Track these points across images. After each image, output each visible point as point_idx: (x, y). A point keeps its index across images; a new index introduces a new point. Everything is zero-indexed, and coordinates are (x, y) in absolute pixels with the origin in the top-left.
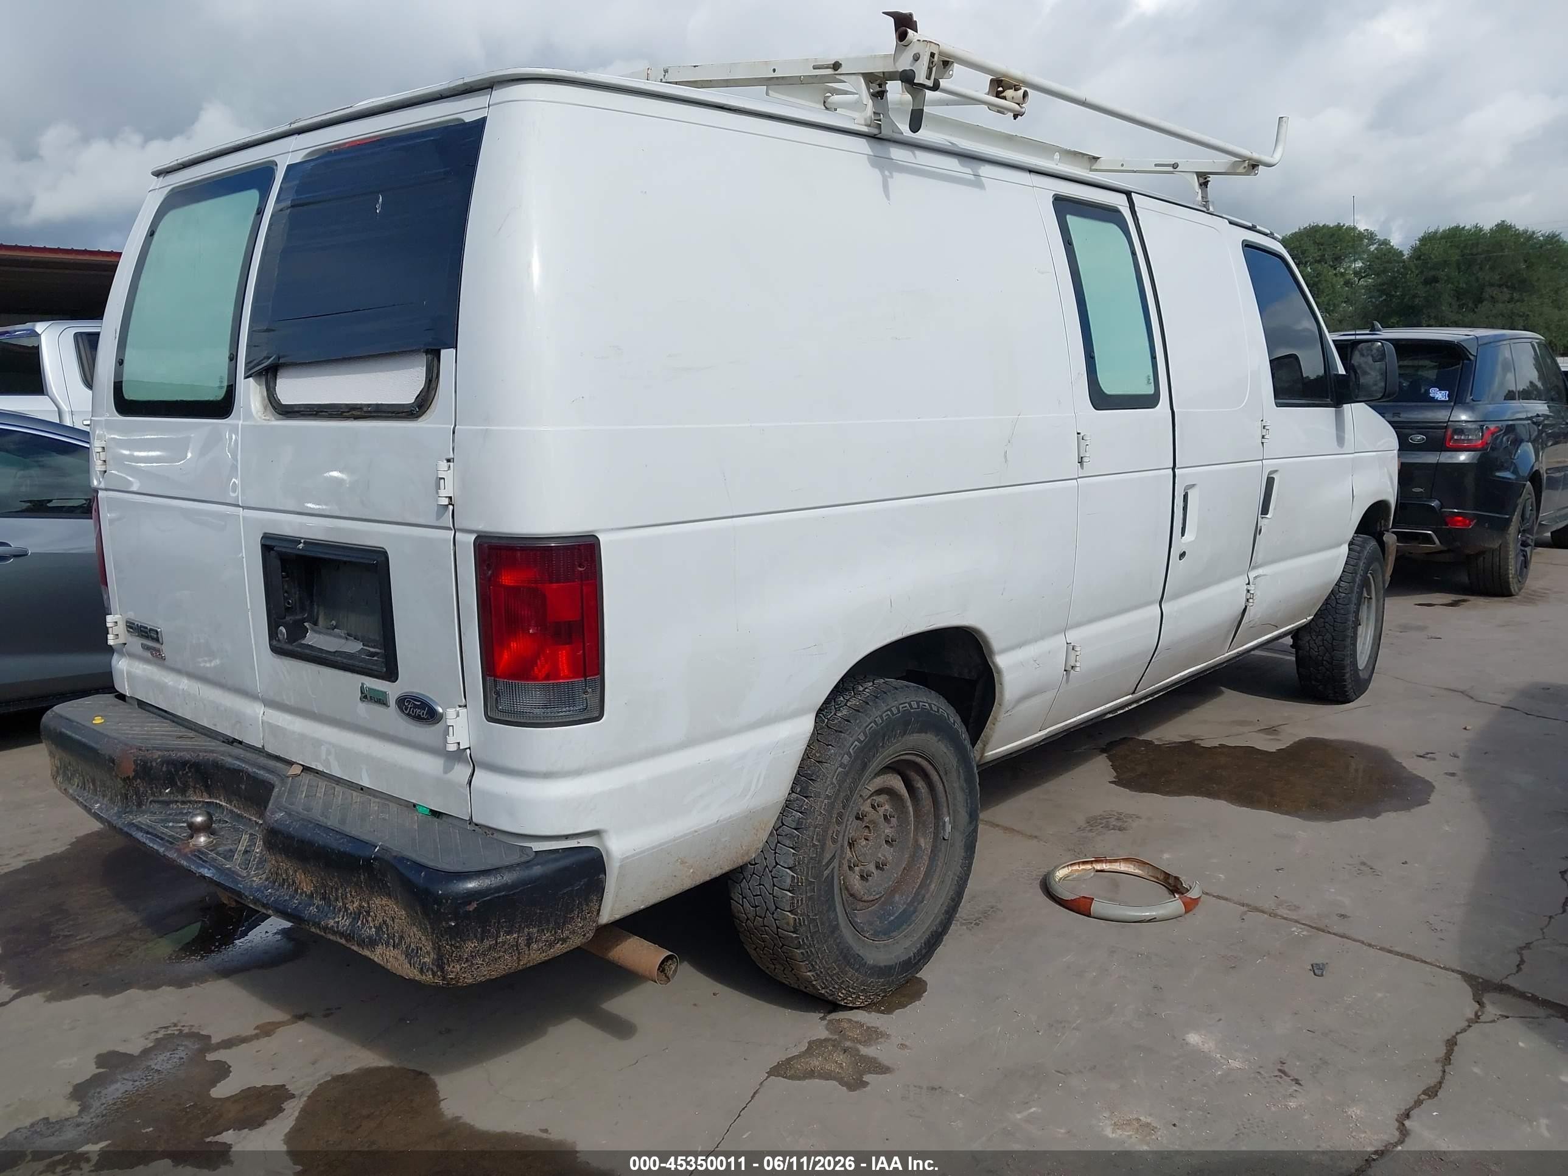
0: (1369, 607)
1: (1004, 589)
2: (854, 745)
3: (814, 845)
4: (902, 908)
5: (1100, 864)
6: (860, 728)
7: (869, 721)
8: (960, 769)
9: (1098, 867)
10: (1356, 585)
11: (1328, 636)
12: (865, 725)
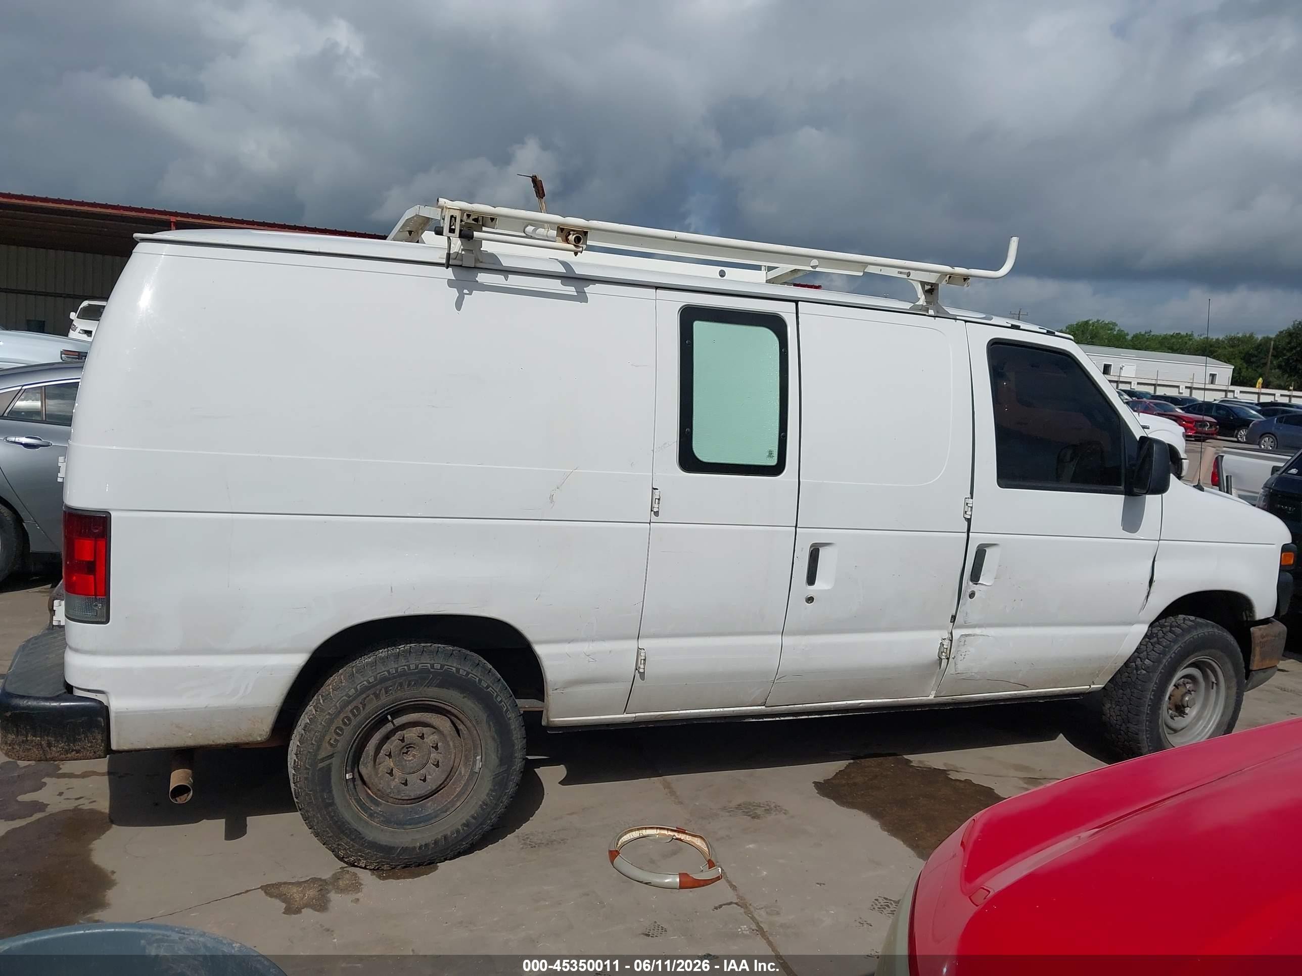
0: (1218, 692)
1: (540, 595)
2: (363, 683)
3: (312, 744)
4: (430, 811)
5: (685, 835)
6: (372, 673)
7: (384, 669)
8: (491, 723)
9: (677, 835)
10: (1162, 666)
11: (1124, 708)
12: (378, 672)
